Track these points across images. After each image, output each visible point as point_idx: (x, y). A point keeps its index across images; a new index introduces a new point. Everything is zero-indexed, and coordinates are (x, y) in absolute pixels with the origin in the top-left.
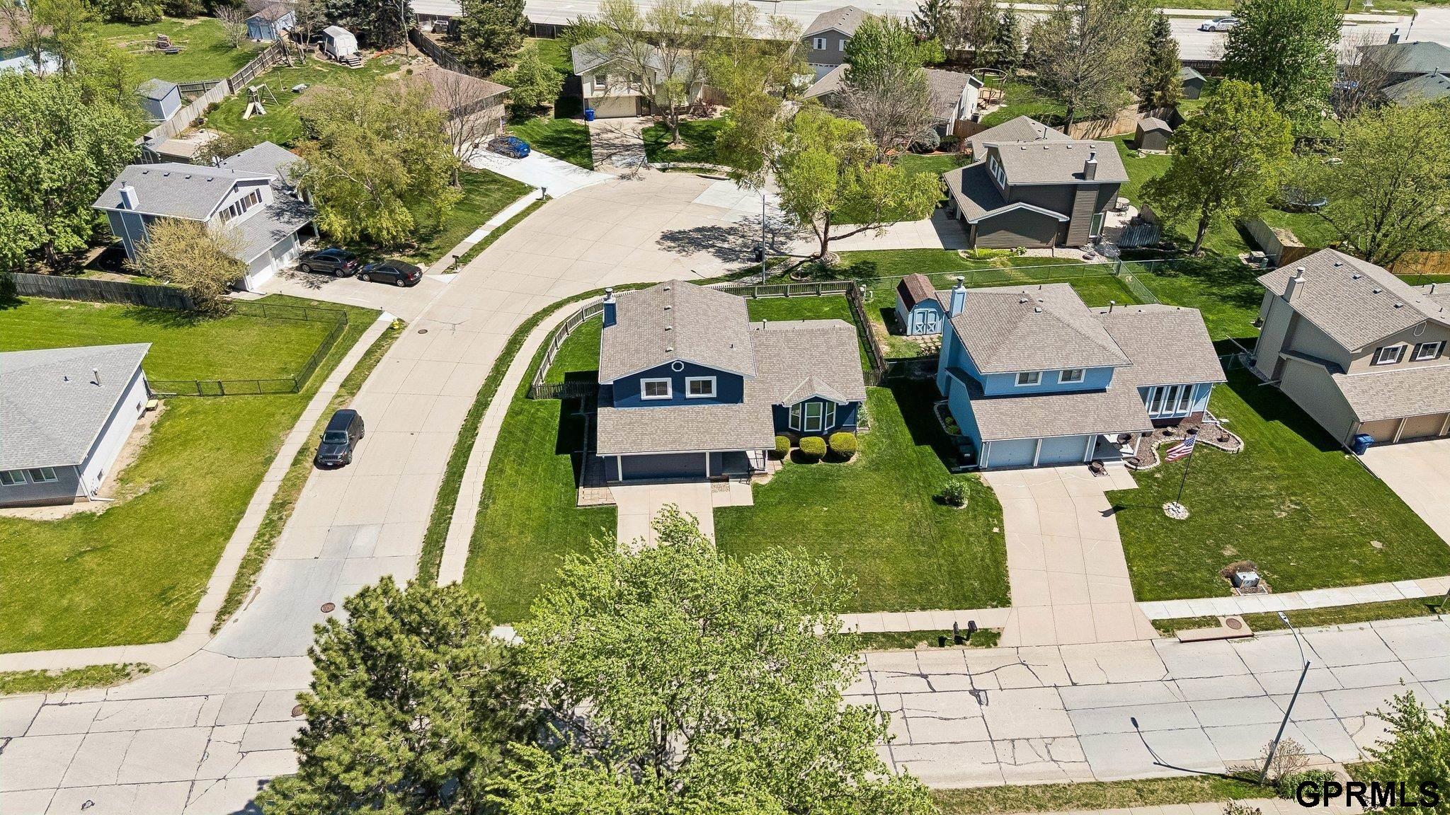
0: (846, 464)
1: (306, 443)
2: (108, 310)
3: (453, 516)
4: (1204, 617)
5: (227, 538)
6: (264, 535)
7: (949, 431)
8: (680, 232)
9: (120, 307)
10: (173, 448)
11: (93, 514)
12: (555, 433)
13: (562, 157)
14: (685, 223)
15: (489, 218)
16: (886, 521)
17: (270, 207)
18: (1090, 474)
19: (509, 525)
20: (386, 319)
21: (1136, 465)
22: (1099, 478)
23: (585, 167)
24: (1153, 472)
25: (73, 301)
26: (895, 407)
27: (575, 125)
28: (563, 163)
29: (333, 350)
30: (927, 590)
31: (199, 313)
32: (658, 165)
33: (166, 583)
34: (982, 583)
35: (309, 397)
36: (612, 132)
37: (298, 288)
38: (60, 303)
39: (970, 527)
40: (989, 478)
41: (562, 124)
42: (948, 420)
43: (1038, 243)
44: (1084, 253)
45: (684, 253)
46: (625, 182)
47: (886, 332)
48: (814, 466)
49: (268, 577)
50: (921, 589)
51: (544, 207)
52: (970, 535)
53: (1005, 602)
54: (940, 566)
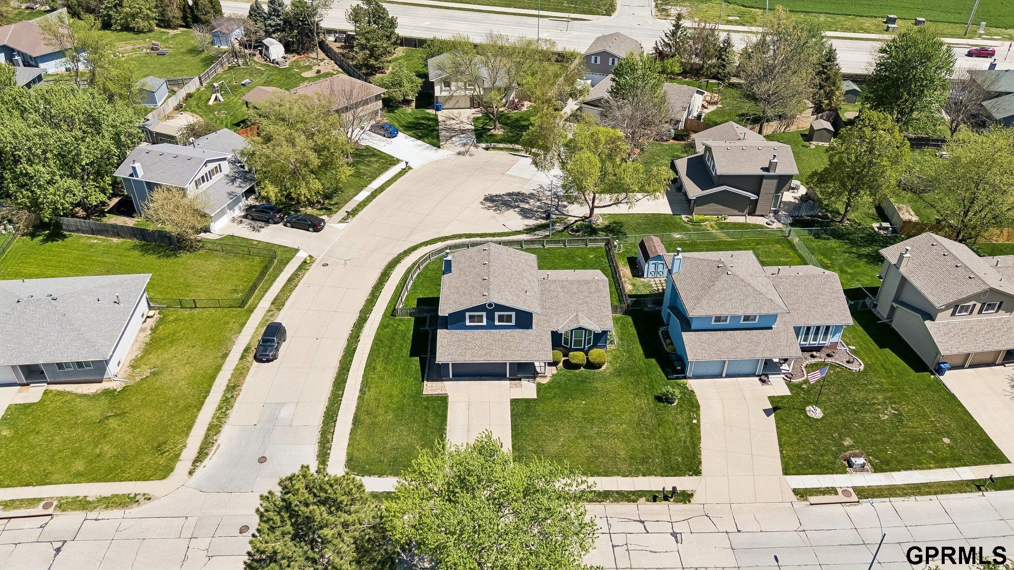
0: (599, 370)
1: (249, 344)
2: (122, 244)
3: (343, 399)
4: (827, 488)
5: (199, 410)
6: (222, 408)
7: (668, 349)
8: (496, 196)
9: (131, 242)
10: (165, 345)
11: (115, 390)
12: (409, 342)
13: (419, 138)
14: (500, 189)
15: (370, 182)
16: (622, 413)
17: (227, 175)
18: (759, 383)
19: (378, 406)
20: (302, 255)
21: (790, 378)
22: (765, 386)
23: (434, 145)
24: (801, 384)
25: (99, 237)
26: (633, 330)
27: (429, 114)
28: (420, 142)
29: (266, 277)
30: (647, 462)
31: (180, 248)
32: (484, 145)
33: (161, 439)
34: (683, 459)
35: (251, 311)
36: (454, 119)
37: (244, 231)
38: (90, 238)
39: (677, 419)
40: (692, 384)
41: (420, 113)
42: (668, 341)
43: (736, 212)
44: (767, 220)
45: (498, 212)
46: (461, 157)
47: (630, 275)
48: (577, 371)
49: (224, 437)
50: (644, 461)
51: (407, 175)
52: (678, 424)
53: (697, 473)
54: (657, 445)
